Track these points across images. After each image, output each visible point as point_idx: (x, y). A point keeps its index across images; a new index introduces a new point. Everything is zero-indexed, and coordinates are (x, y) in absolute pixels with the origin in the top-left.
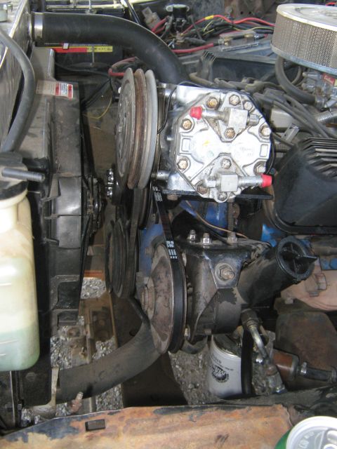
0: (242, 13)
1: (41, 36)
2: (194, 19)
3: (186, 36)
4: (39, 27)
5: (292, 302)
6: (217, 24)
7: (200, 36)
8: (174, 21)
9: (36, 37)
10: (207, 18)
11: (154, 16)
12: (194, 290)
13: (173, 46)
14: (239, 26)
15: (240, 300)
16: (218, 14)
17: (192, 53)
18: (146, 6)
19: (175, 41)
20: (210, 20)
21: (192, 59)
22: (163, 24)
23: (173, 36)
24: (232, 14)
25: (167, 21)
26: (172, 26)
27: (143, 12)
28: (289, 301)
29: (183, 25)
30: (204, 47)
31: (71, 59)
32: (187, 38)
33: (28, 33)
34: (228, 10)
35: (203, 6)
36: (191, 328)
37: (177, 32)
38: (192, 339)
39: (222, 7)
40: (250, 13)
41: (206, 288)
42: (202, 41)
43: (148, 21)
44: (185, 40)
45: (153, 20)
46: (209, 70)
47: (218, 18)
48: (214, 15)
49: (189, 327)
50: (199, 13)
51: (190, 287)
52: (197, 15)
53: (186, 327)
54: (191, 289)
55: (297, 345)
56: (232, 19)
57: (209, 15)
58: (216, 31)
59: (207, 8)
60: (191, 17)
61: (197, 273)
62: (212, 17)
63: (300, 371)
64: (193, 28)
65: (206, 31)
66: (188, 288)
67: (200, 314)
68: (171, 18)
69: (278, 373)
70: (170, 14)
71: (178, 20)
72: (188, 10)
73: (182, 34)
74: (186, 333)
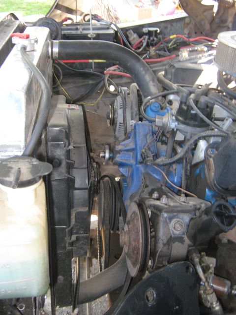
0: (196, 33)
1: (57, 56)
2: (163, 37)
3: (157, 50)
4: (56, 50)
5: (226, 241)
6: (178, 41)
7: (166, 50)
8: (149, 39)
9: (54, 57)
10: (172, 37)
11: (135, 36)
12: (155, 234)
13: (148, 57)
14: (194, 43)
15: (187, 241)
16: (180, 34)
17: (160, 62)
18: (130, 29)
19: (150, 54)
20: (174, 38)
21: (160, 66)
22: (141, 42)
23: (148, 49)
24: (189, 34)
25: (144, 39)
26: (148, 43)
27: (128, 33)
28: (225, 241)
29: (155, 42)
30: (169, 57)
31: (78, 66)
32: (158, 52)
33: (48, 54)
34: (186, 31)
35: (169, 28)
36: (153, 259)
37: (151, 47)
38: (154, 267)
39: (182, 29)
40: (201, 33)
41: (163, 234)
42: (168, 53)
43: (131, 39)
44: (157, 53)
45: (134, 39)
46: (172, 75)
47: (179, 37)
48: (176, 34)
49: (152, 258)
50: (166, 33)
51: (153, 231)
52: (165, 35)
53: (150, 259)
54: (153, 233)
55: (231, 271)
56: (189, 37)
57: (173, 34)
58: (177, 46)
59: (171, 30)
60: (160, 36)
61: (158, 223)
62: (175, 36)
63: (231, 292)
64: (162, 44)
65: (171, 46)
66: (151, 232)
67: (159, 251)
68: (147, 37)
69: (214, 293)
70: (146, 34)
71: (151, 39)
72: (159, 31)
73: (154, 48)
74: (150, 263)
